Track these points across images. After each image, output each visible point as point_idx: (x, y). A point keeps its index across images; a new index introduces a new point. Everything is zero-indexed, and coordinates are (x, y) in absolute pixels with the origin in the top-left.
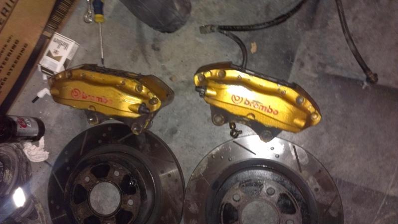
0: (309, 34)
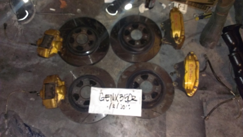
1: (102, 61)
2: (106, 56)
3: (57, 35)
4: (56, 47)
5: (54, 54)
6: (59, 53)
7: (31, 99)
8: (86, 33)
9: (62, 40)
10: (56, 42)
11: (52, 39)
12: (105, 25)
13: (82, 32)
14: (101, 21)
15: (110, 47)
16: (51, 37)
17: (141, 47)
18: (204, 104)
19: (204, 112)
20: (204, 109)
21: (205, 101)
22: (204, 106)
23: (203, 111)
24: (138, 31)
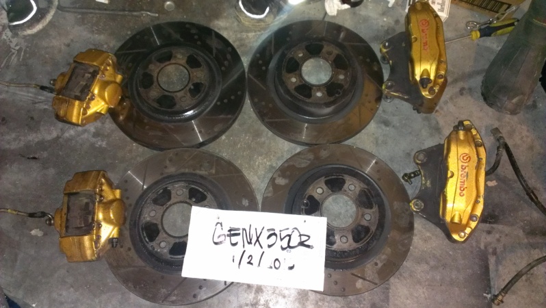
0: (521, 233)
1: (223, 137)
2: (236, 125)
3: (109, 65)
4: (103, 99)
5: (98, 115)
6: (112, 113)
7: (33, 232)
8: (183, 62)
9: (119, 78)
10: (105, 85)
11: (94, 74)
12: (235, 45)
13: (173, 61)
14: (225, 34)
15: (248, 102)
16: (91, 70)
17: (328, 105)
18: (492, 260)
19: (492, 283)
20: (492, 275)
21: (494, 253)
22: (492, 267)
23: (489, 280)
24: (322, 62)
